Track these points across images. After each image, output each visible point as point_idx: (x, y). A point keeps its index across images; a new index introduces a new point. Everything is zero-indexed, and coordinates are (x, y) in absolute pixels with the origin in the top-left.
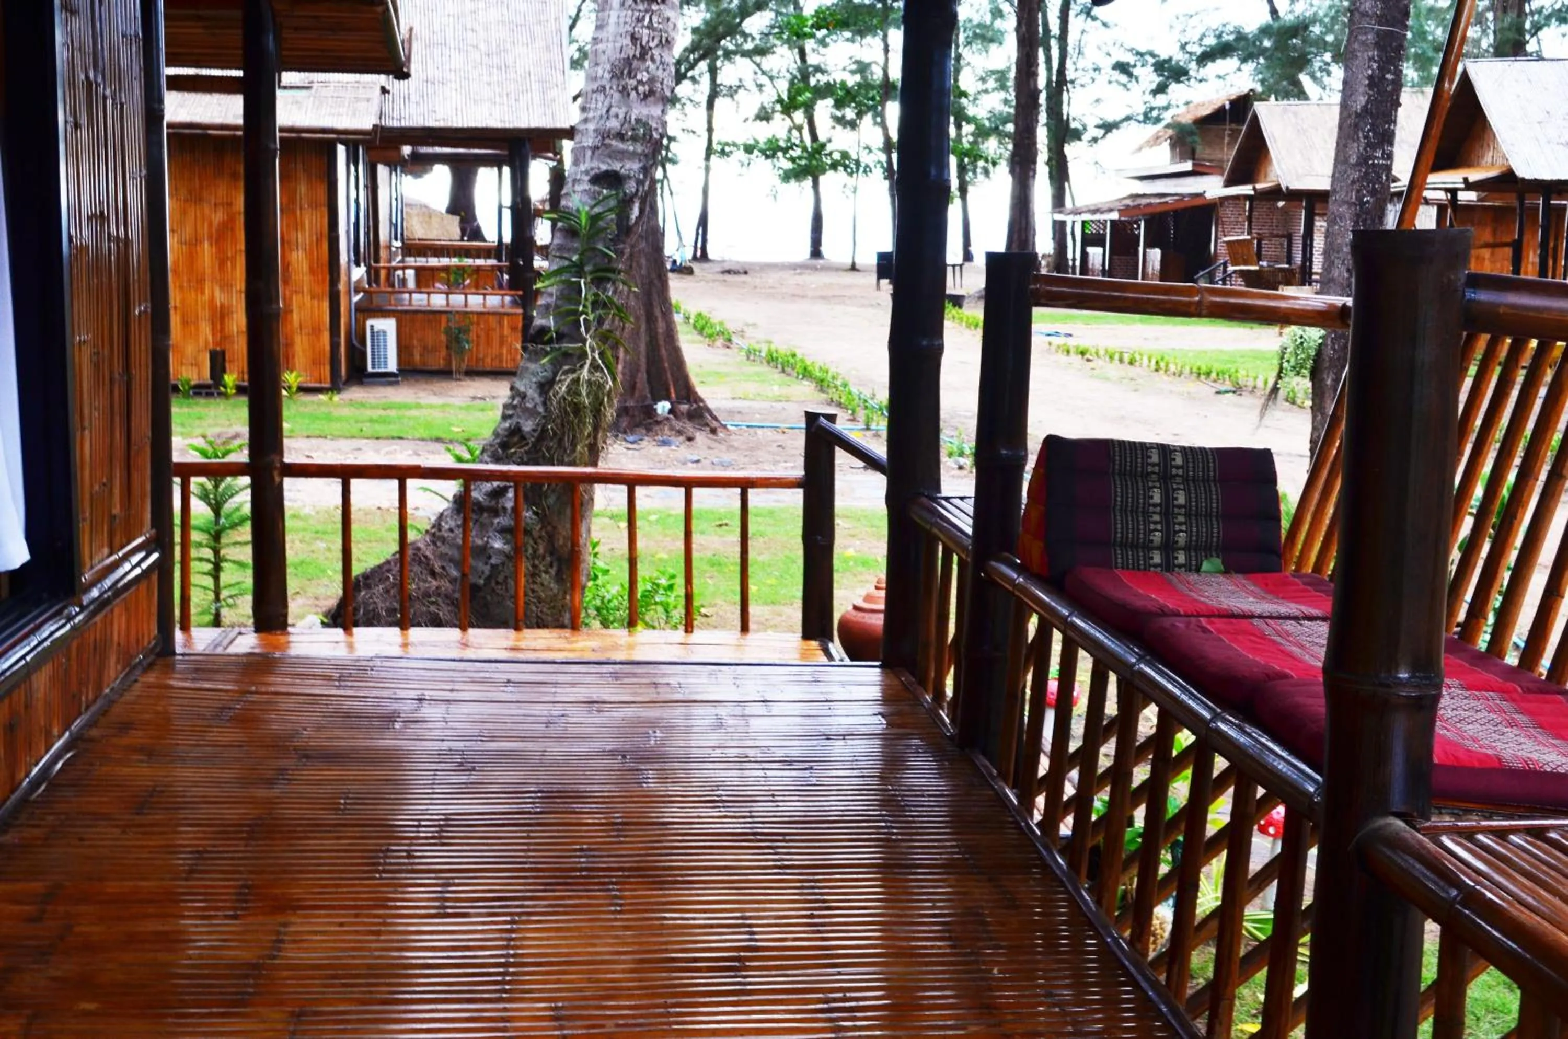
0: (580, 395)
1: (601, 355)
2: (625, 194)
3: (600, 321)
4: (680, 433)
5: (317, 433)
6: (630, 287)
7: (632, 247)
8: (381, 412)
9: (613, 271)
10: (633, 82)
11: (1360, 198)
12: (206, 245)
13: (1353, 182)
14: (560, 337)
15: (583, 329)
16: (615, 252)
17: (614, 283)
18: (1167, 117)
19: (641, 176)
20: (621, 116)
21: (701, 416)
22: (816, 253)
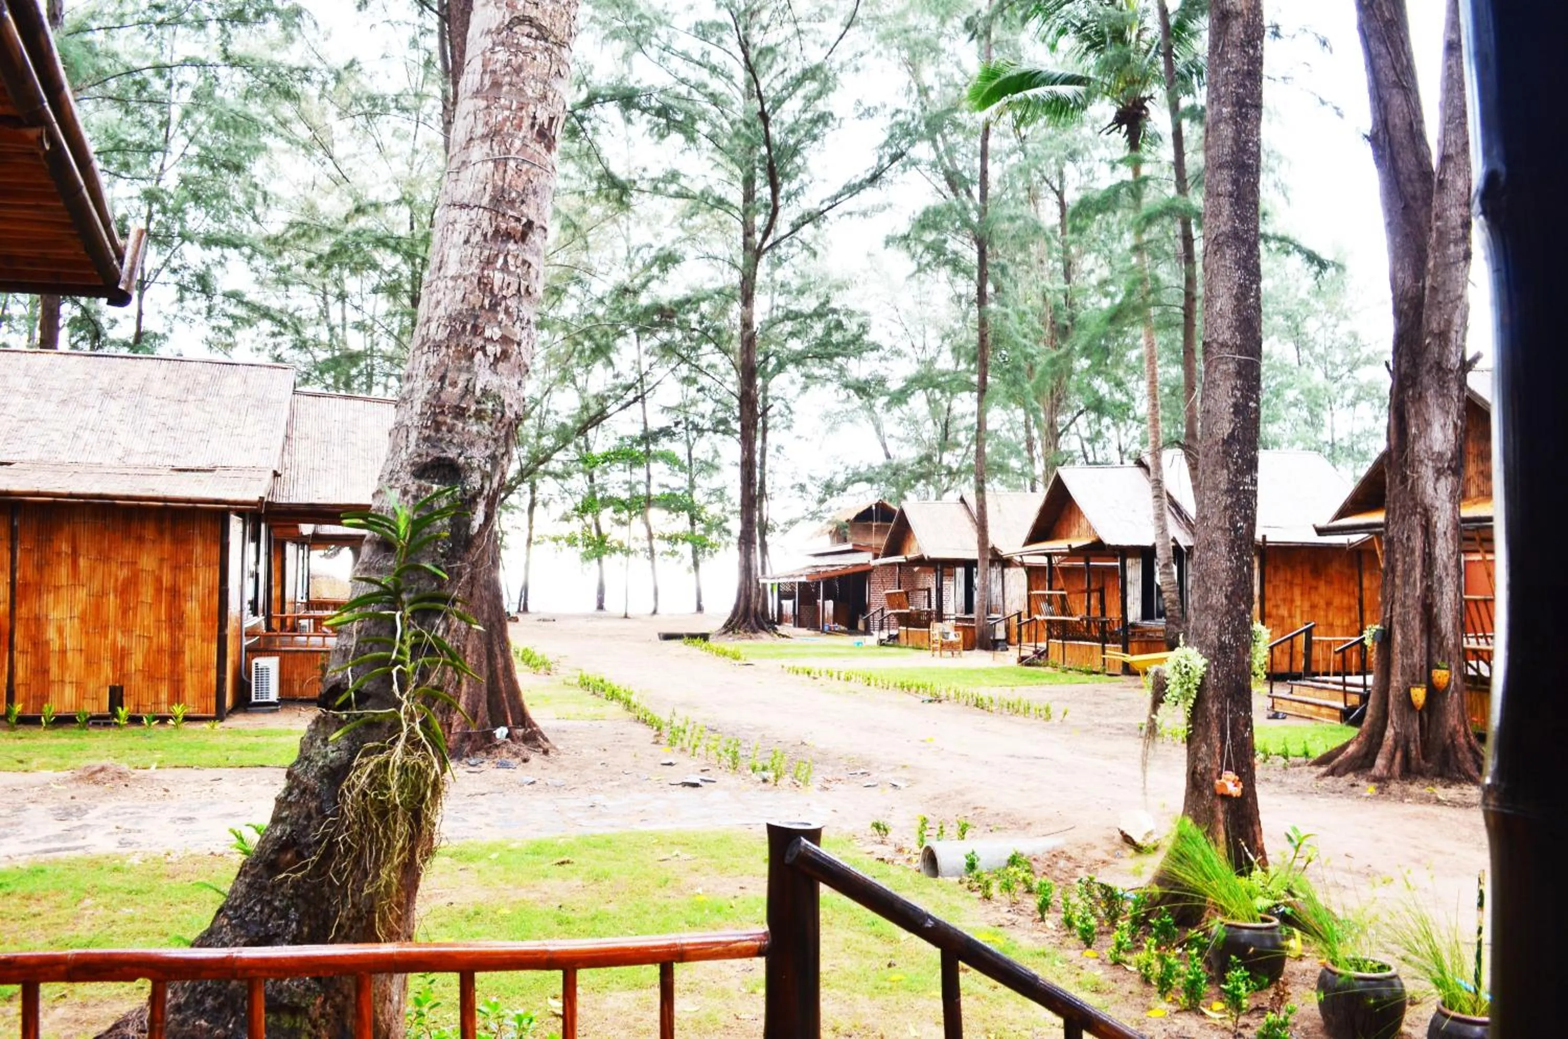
0: (389, 788)
1: (425, 724)
2: (464, 491)
3: (424, 674)
4: (516, 755)
5: (185, 762)
6: (469, 624)
7: (474, 565)
8: (253, 739)
9: (445, 600)
10: (479, 342)
11: (1233, 524)
12: (112, 597)
13: (1226, 508)
14: (362, 698)
15: (395, 687)
16: (449, 571)
17: (446, 618)
18: (829, 516)
19: (489, 467)
20: (461, 385)
21: (535, 739)
22: (601, 607)
